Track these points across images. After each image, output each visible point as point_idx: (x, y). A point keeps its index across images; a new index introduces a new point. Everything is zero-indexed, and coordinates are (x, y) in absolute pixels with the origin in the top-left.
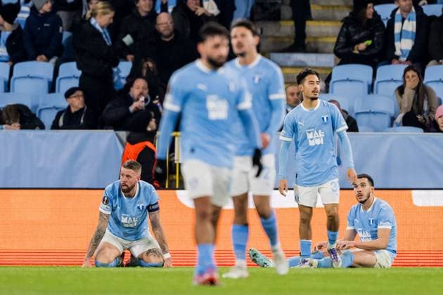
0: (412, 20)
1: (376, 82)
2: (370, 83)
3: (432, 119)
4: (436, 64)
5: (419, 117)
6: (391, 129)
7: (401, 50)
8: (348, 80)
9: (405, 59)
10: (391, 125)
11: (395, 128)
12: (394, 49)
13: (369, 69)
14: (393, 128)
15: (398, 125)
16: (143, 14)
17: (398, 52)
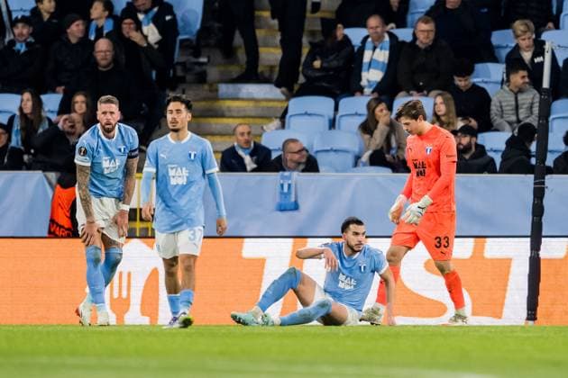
0: (385, 49)
1: (338, 117)
2: (332, 116)
3: (401, 158)
4: (406, 96)
5: (387, 156)
6: (355, 169)
7: (369, 81)
8: (306, 114)
9: (371, 90)
10: (356, 165)
11: (360, 168)
12: (360, 79)
13: (329, 102)
14: (358, 168)
15: (364, 165)
16: (74, 40)
17: (364, 82)
